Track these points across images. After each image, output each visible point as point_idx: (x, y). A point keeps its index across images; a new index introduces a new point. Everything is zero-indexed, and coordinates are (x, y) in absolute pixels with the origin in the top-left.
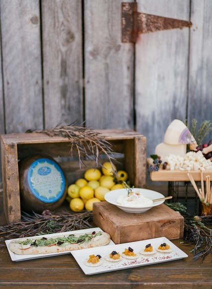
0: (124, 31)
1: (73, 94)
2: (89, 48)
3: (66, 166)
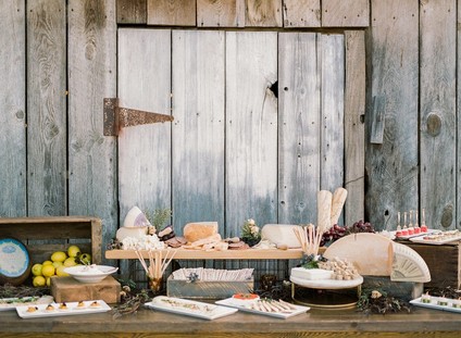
0: (106, 125)
1: (57, 186)
2: (72, 141)
3: (34, 249)
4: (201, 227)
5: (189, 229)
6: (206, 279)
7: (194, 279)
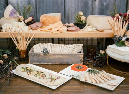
4: (50, 17)
5: (43, 18)
6: (53, 53)
7: (46, 53)
